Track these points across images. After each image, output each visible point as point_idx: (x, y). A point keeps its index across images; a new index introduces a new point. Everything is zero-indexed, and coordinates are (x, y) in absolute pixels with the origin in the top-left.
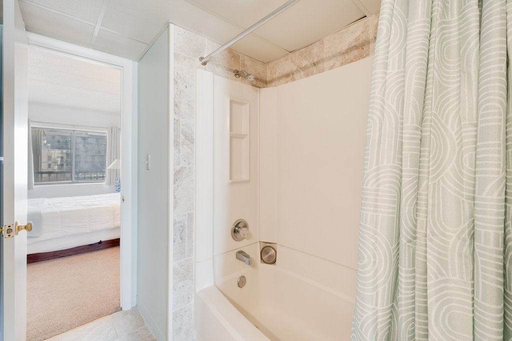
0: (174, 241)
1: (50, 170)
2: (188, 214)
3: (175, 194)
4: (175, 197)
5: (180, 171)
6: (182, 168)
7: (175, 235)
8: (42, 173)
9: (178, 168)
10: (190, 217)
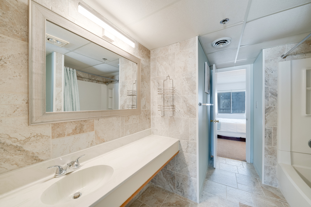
0: (265, 137)
1: (223, 108)
2: (274, 127)
3: (266, 118)
4: (266, 119)
5: (269, 108)
6: (270, 107)
7: (266, 134)
8: (221, 109)
9: (268, 107)
10: (275, 129)
